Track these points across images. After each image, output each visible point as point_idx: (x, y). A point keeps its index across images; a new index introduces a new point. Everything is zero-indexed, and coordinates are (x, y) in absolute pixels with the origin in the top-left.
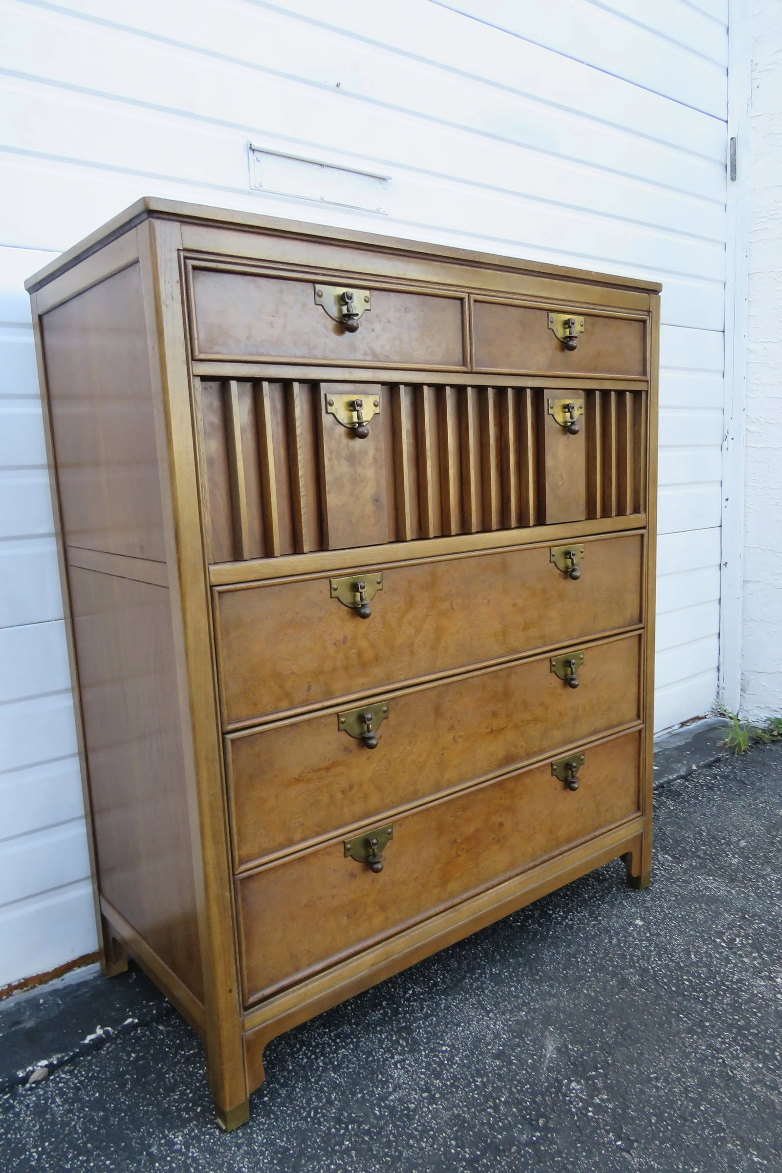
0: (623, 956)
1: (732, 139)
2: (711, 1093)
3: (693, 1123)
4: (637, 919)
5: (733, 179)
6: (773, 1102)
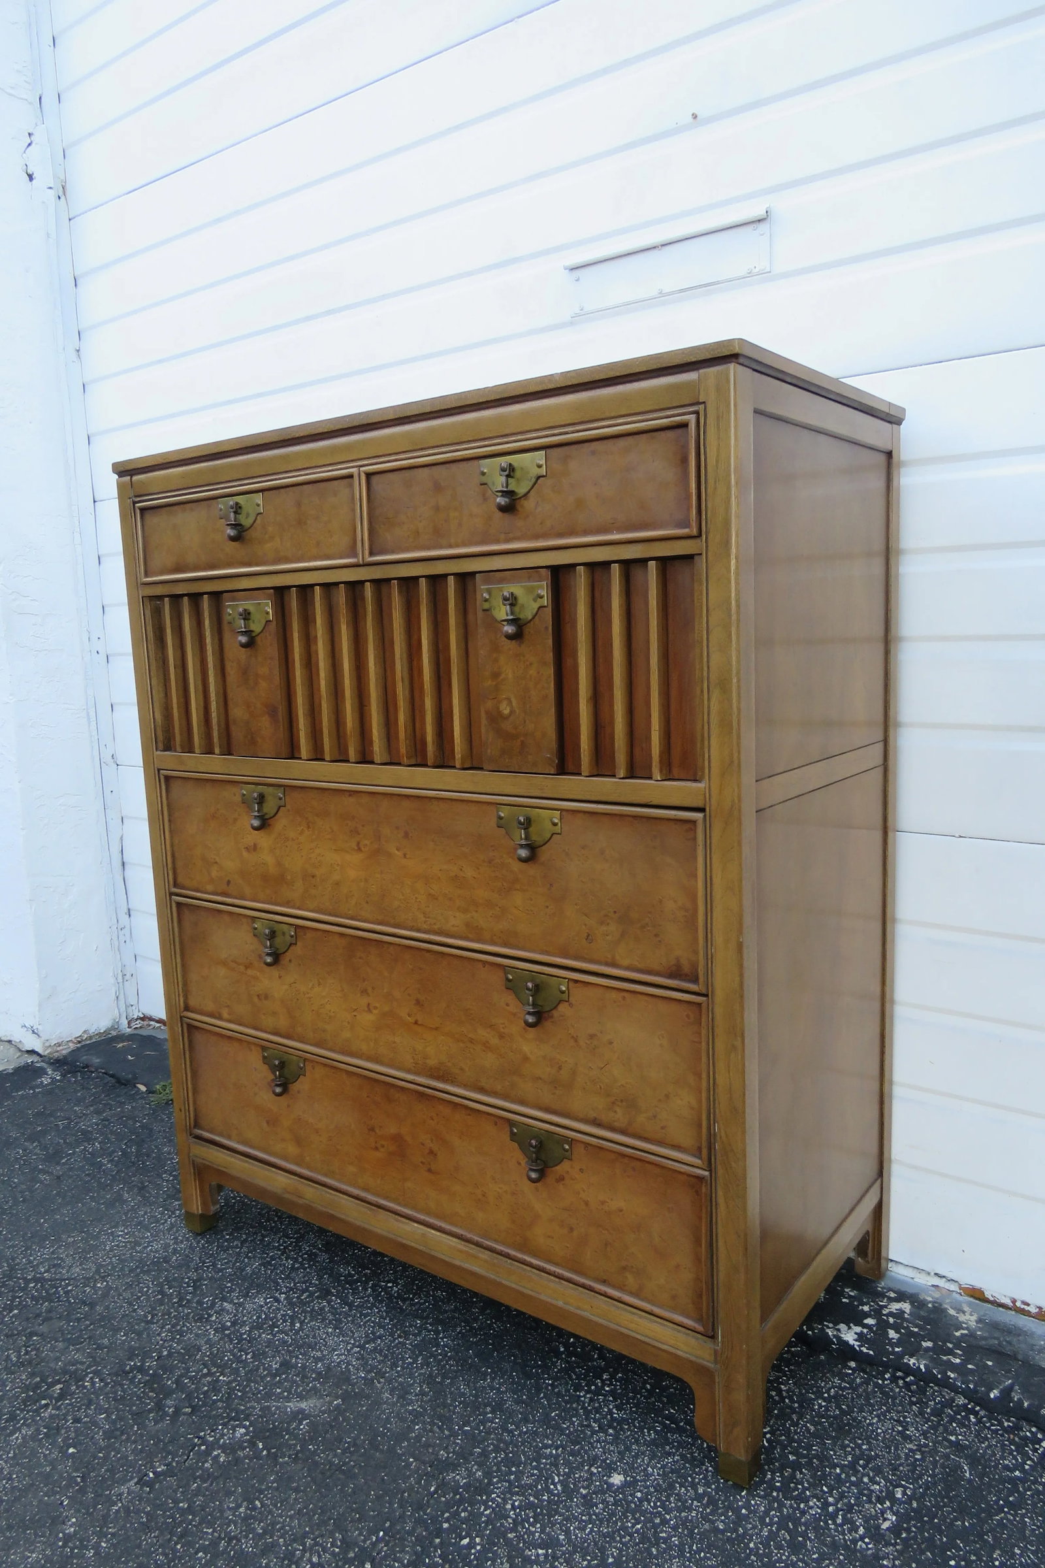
0: (509, 1462)
3: (176, 1544)
4: (625, 1474)
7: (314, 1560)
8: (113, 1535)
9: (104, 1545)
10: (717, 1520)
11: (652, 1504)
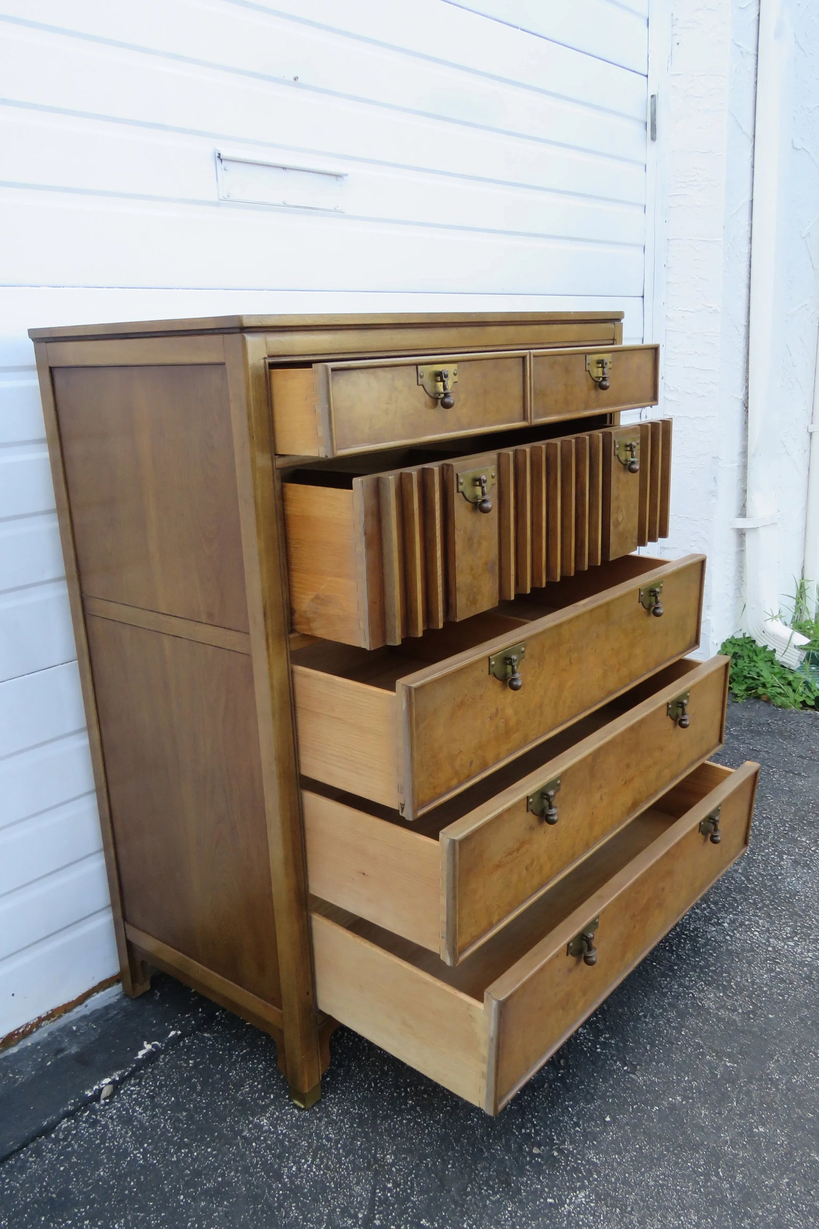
1: (652, 96)
5: (653, 138)
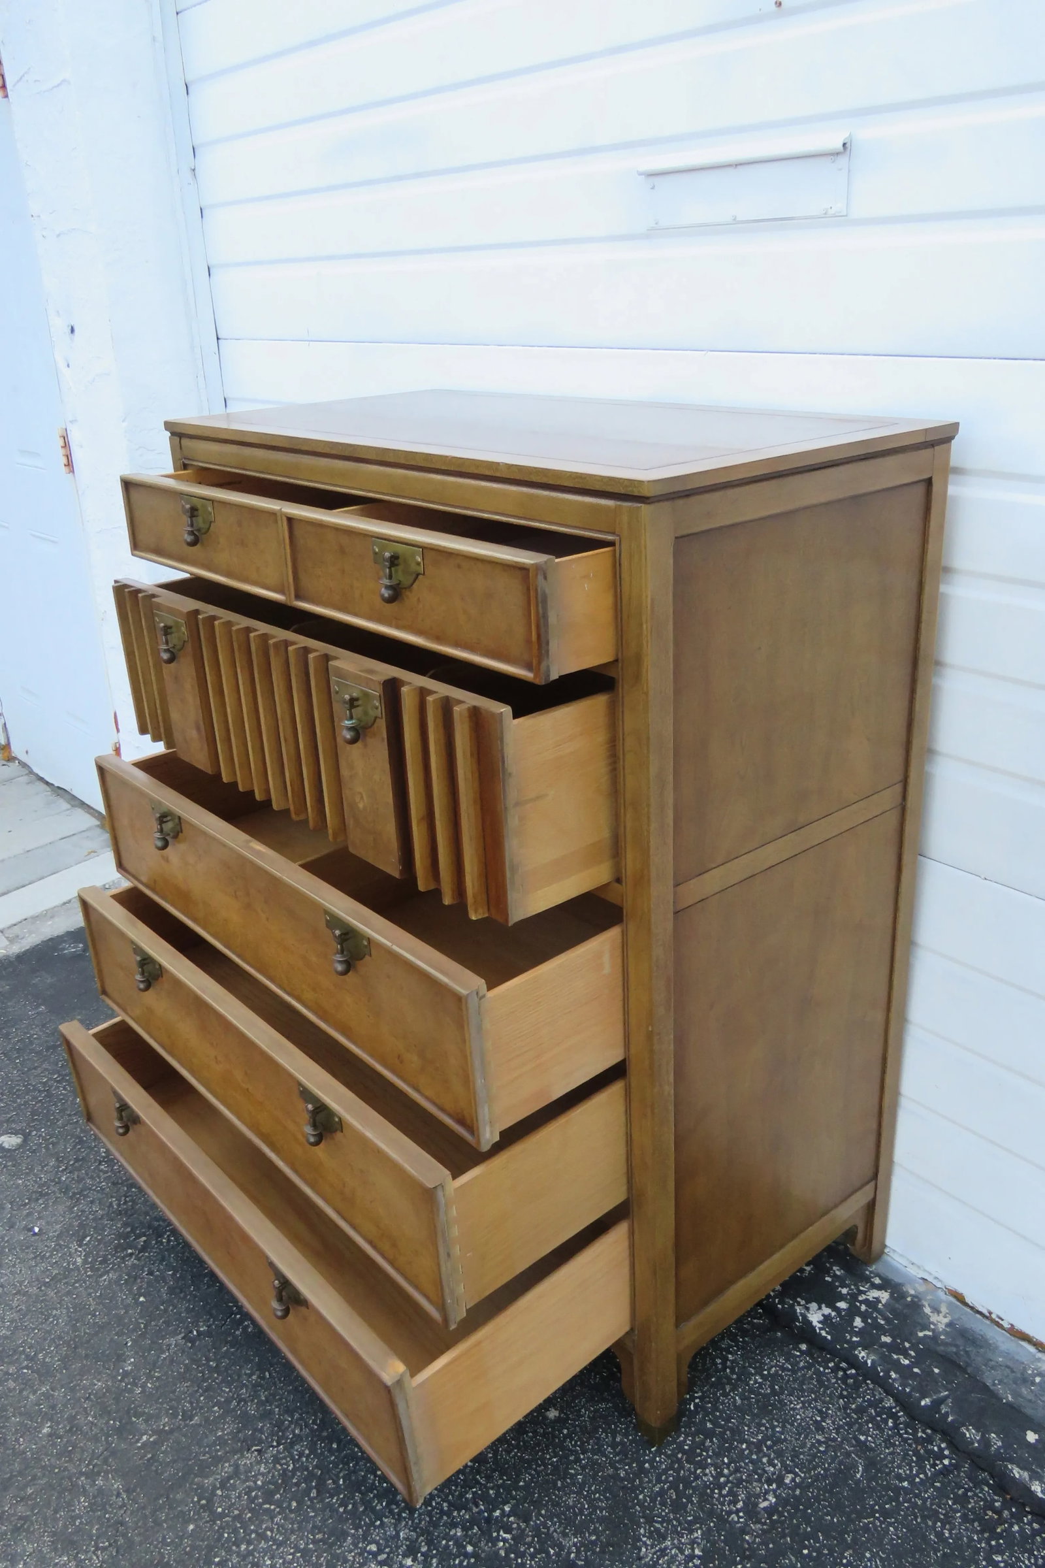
2: (233, 1421)
3: (201, 1396)
4: (561, 1411)
6: (207, 1477)
7: (297, 1431)
8: (158, 1378)
9: (149, 1385)
10: (621, 1468)
11: (573, 1443)
